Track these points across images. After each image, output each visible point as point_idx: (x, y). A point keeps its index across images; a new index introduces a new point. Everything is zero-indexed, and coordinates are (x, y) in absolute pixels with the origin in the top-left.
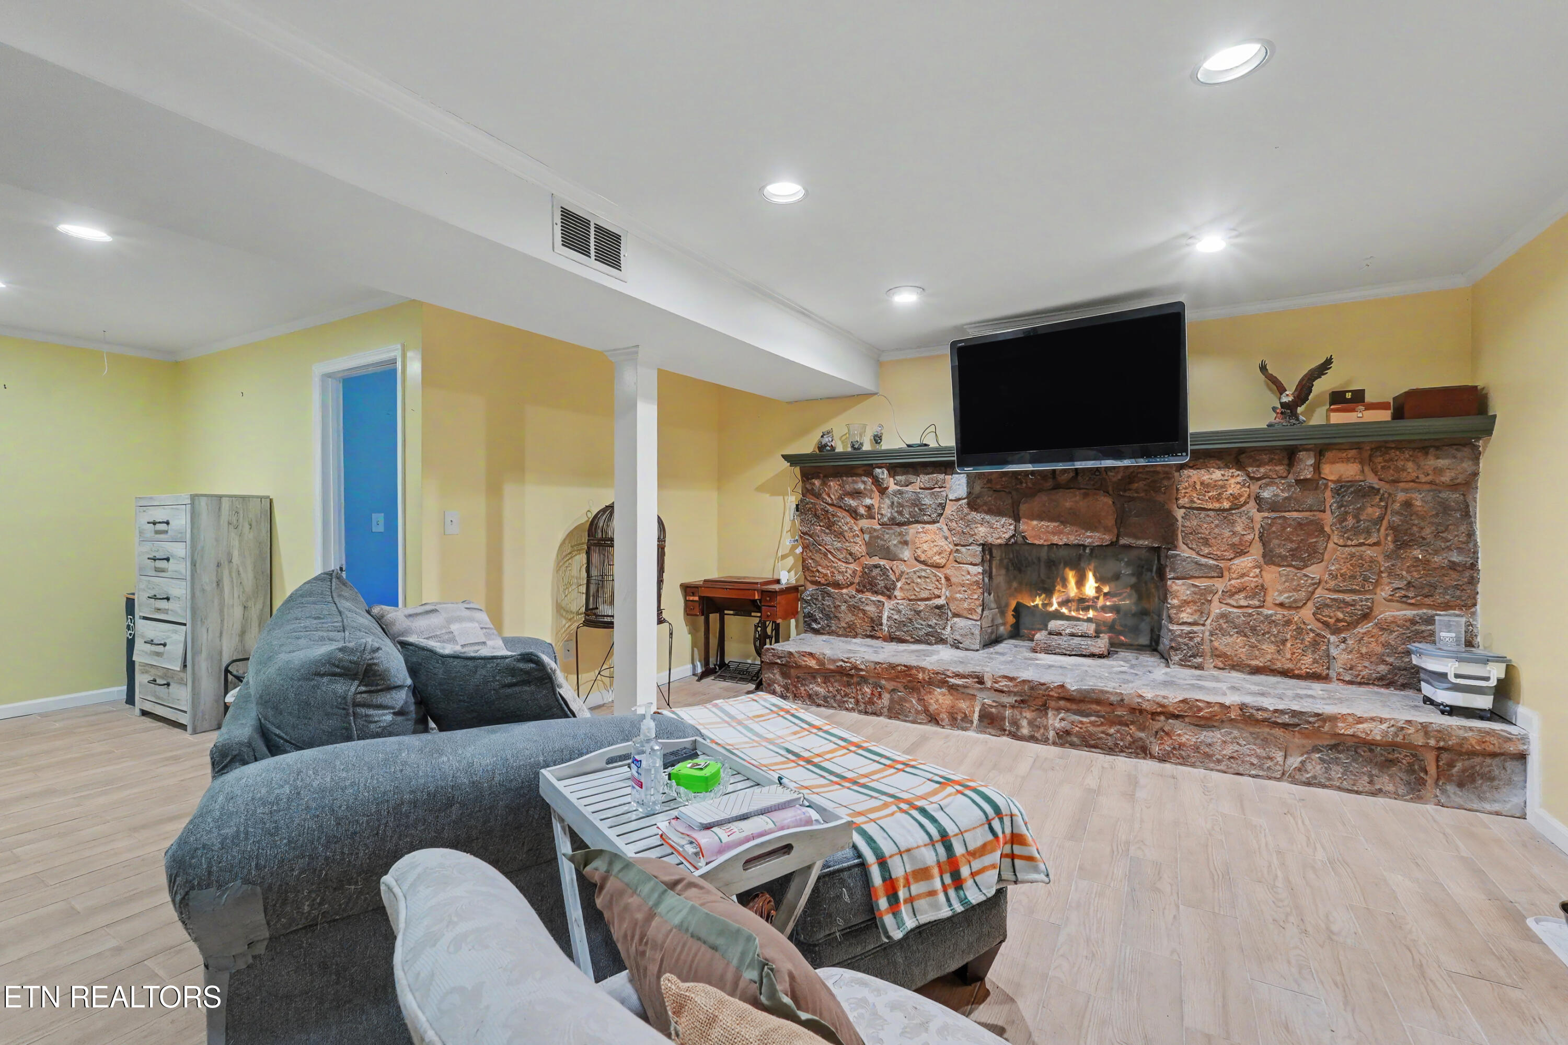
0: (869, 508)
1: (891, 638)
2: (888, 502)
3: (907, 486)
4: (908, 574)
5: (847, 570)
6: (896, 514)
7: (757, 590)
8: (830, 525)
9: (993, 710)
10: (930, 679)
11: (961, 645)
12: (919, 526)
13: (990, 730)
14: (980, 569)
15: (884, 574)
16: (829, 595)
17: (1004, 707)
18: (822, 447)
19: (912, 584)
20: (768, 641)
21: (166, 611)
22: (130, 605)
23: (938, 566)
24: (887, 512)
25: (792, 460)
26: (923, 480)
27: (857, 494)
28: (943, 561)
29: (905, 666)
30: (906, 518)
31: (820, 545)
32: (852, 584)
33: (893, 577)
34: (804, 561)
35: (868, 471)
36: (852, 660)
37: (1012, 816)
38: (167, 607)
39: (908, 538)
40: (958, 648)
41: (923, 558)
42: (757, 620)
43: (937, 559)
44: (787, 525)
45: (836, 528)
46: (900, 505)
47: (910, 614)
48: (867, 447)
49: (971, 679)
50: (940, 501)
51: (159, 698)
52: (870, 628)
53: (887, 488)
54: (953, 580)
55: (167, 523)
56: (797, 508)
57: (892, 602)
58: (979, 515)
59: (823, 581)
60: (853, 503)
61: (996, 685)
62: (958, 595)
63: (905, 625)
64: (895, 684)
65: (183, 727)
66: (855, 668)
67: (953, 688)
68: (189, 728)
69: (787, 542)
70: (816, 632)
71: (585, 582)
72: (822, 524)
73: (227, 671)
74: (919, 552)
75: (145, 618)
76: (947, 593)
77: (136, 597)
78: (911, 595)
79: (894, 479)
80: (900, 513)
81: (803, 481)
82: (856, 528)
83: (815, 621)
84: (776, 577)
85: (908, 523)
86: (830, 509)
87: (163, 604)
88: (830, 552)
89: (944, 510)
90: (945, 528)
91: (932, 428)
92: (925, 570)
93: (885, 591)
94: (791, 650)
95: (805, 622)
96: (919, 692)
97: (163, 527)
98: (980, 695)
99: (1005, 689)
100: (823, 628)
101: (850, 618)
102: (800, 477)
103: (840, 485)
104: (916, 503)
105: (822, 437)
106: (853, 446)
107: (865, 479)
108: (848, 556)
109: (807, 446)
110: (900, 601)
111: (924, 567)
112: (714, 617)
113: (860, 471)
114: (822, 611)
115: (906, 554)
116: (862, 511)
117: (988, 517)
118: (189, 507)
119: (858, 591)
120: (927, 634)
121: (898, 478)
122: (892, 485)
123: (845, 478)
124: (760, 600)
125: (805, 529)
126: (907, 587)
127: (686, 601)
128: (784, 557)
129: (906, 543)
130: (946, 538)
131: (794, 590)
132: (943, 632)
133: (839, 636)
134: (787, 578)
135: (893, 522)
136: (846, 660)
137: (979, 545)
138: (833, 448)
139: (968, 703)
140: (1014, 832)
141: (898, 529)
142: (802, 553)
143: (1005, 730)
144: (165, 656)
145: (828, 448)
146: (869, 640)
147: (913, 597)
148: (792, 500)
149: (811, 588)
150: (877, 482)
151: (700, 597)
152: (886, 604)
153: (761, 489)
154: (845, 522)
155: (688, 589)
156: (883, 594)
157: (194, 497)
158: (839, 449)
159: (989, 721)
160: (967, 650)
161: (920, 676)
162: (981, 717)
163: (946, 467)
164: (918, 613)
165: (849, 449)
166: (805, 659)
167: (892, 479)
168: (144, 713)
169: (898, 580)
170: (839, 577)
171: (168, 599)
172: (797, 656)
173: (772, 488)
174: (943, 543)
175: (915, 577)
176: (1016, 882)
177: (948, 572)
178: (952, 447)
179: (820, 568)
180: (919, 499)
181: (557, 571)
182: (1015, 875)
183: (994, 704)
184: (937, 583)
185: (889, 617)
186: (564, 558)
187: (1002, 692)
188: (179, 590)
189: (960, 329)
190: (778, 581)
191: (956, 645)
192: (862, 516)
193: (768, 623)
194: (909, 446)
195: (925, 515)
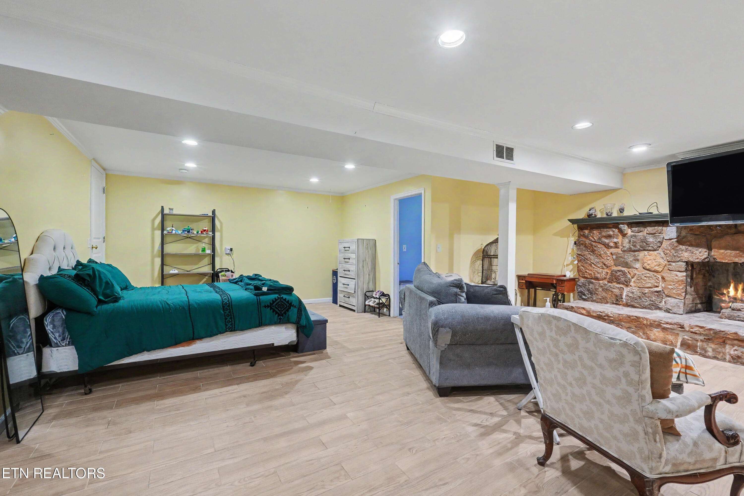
0: (616, 243)
1: (627, 305)
2: (627, 240)
3: (639, 233)
4: (638, 275)
5: (603, 273)
6: (632, 247)
7: (555, 279)
8: (593, 251)
9: (690, 342)
10: (651, 323)
11: (671, 311)
12: (646, 252)
13: (688, 352)
14: (684, 274)
15: (624, 275)
16: (592, 283)
17: (697, 341)
18: (589, 216)
19: (641, 280)
20: (559, 302)
21: (348, 275)
22: (335, 273)
23: (657, 272)
24: (627, 246)
25: (573, 221)
26: (650, 229)
27: (609, 236)
28: (660, 270)
29: (636, 317)
30: (638, 248)
31: (587, 260)
32: (605, 278)
33: (629, 276)
34: (578, 267)
35: (616, 226)
36: (606, 312)
37: (686, 359)
38: (349, 274)
39: (639, 258)
40: (669, 312)
41: (648, 267)
42: (554, 293)
43: (657, 268)
44: (570, 251)
45: (596, 252)
46: (634, 242)
47: (639, 294)
48: (615, 214)
49: (676, 326)
50: (659, 240)
51: (346, 302)
52: (615, 300)
53: (626, 234)
54: (666, 279)
55: (349, 248)
56: (575, 243)
57: (629, 288)
58: (684, 247)
59: (589, 276)
60: (607, 241)
61: (692, 330)
62: (670, 287)
63: (636, 299)
64: (630, 325)
65: (354, 311)
66: (608, 316)
67: (664, 329)
68: (356, 311)
69: (570, 258)
70: (585, 300)
71: (481, 271)
72: (588, 250)
73: (365, 294)
74: (645, 265)
75: (341, 277)
76: (663, 285)
77: (338, 271)
78: (640, 285)
79: (631, 230)
80: (635, 246)
81: (579, 231)
82: (608, 253)
83: (584, 295)
84: (563, 274)
85: (639, 251)
86: (594, 244)
87: (347, 273)
88: (593, 264)
89: (662, 244)
90: (662, 254)
91: (655, 204)
92: (649, 273)
93: (625, 282)
94: (572, 306)
95: (579, 295)
96: (644, 330)
97: (348, 249)
98: (681, 334)
99: (698, 332)
100: (588, 298)
101: (604, 294)
102: (577, 229)
103: (599, 233)
104: (644, 241)
105: (590, 210)
106: (607, 214)
107: (614, 230)
108: (603, 266)
109: (581, 215)
110: (633, 288)
111: (648, 272)
112: (532, 290)
113: (611, 226)
114: (588, 290)
115: (638, 265)
116: (612, 244)
117: (690, 248)
118: (356, 243)
119: (609, 282)
120: (649, 305)
121: (633, 229)
122: (629, 232)
123: (602, 229)
124: (556, 284)
125: (580, 253)
126: (638, 281)
127: (519, 283)
128: (567, 265)
129: (638, 260)
130: (663, 258)
131: (573, 280)
132: (660, 304)
133: (597, 302)
134: (569, 275)
135: (630, 250)
136: (603, 312)
137: (684, 262)
138: (596, 216)
139: (673, 337)
140: (687, 365)
141: (633, 253)
142: (578, 264)
143: (697, 352)
144: (348, 288)
145: (593, 216)
146: (614, 306)
147: (642, 286)
148: (572, 240)
149: (582, 280)
150: (621, 231)
151: (526, 281)
152: (625, 288)
153: (555, 235)
154: (601, 249)
155: (519, 277)
156: (623, 284)
157: (358, 239)
158: (599, 216)
159: (687, 347)
160: (675, 313)
161: (645, 322)
162: (682, 345)
163: (664, 223)
164: (644, 294)
165: (605, 216)
166: (580, 310)
167: (630, 230)
168: (340, 306)
169: (632, 278)
170: (598, 275)
171: (349, 271)
172: (575, 308)
173: (561, 234)
174: (661, 261)
175: (643, 277)
176: (687, 383)
177: (663, 275)
178: (667, 214)
179: (587, 271)
180: (645, 238)
181: (471, 267)
182: (687, 380)
183: (690, 339)
184: (657, 280)
185: (627, 296)
186: (473, 262)
187: (696, 333)
188: (353, 268)
189: (674, 156)
190: (565, 276)
191: (668, 311)
192: (611, 247)
193: (559, 294)
194: (640, 214)
195: (649, 247)
